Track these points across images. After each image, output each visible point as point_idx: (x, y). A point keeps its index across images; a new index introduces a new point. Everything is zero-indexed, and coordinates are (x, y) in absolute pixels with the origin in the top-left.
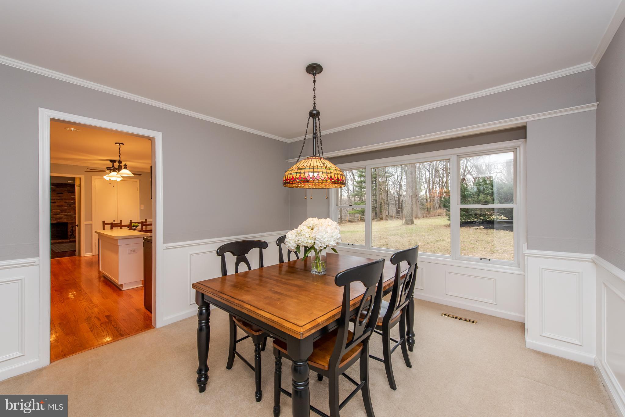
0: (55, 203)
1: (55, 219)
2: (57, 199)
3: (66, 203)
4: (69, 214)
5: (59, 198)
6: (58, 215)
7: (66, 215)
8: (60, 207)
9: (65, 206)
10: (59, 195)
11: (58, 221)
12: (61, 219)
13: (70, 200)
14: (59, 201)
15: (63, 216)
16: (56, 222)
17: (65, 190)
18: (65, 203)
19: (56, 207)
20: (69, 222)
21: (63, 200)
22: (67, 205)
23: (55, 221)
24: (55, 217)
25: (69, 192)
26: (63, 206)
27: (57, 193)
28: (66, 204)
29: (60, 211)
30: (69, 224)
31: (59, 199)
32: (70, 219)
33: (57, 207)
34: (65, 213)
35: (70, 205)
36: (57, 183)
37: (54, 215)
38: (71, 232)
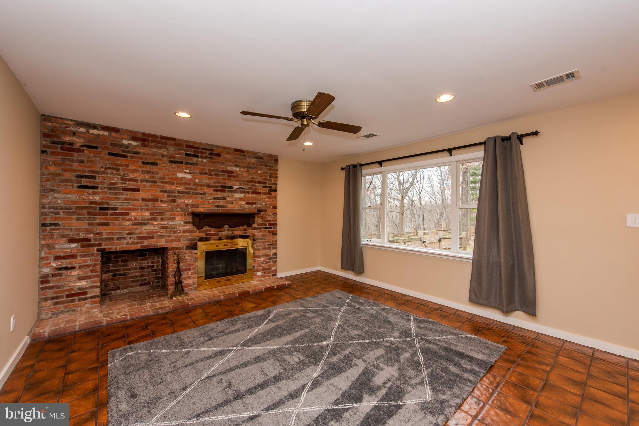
0: (138, 190)
1: (138, 238)
2: (142, 181)
3: (165, 191)
4: (171, 223)
5: (147, 177)
6: (144, 228)
7: (164, 227)
8: (150, 203)
9: (162, 201)
10: (148, 169)
11: (146, 243)
12: (153, 237)
13: (172, 183)
14: (148, 184)
15: (156, 228)
16: (139, 247)
17: (163, 156)
18: (162, 191)
20: (170, 247)
21: (158, 184)
22: (168, 196)
23: (137, 243)
24: (136, 231)
25: (171, 162)
26: (157, 200)
27: (143, 163)
28: (165, 195)
29: (151, 214)
30: (170, 252)
31: (147, 181)
32: (173, 238)
33: (143, 203)
34: (162, 219)
35: (175, 197)
36: (144, 134)
37: (135, 227)
38: (174, 276)
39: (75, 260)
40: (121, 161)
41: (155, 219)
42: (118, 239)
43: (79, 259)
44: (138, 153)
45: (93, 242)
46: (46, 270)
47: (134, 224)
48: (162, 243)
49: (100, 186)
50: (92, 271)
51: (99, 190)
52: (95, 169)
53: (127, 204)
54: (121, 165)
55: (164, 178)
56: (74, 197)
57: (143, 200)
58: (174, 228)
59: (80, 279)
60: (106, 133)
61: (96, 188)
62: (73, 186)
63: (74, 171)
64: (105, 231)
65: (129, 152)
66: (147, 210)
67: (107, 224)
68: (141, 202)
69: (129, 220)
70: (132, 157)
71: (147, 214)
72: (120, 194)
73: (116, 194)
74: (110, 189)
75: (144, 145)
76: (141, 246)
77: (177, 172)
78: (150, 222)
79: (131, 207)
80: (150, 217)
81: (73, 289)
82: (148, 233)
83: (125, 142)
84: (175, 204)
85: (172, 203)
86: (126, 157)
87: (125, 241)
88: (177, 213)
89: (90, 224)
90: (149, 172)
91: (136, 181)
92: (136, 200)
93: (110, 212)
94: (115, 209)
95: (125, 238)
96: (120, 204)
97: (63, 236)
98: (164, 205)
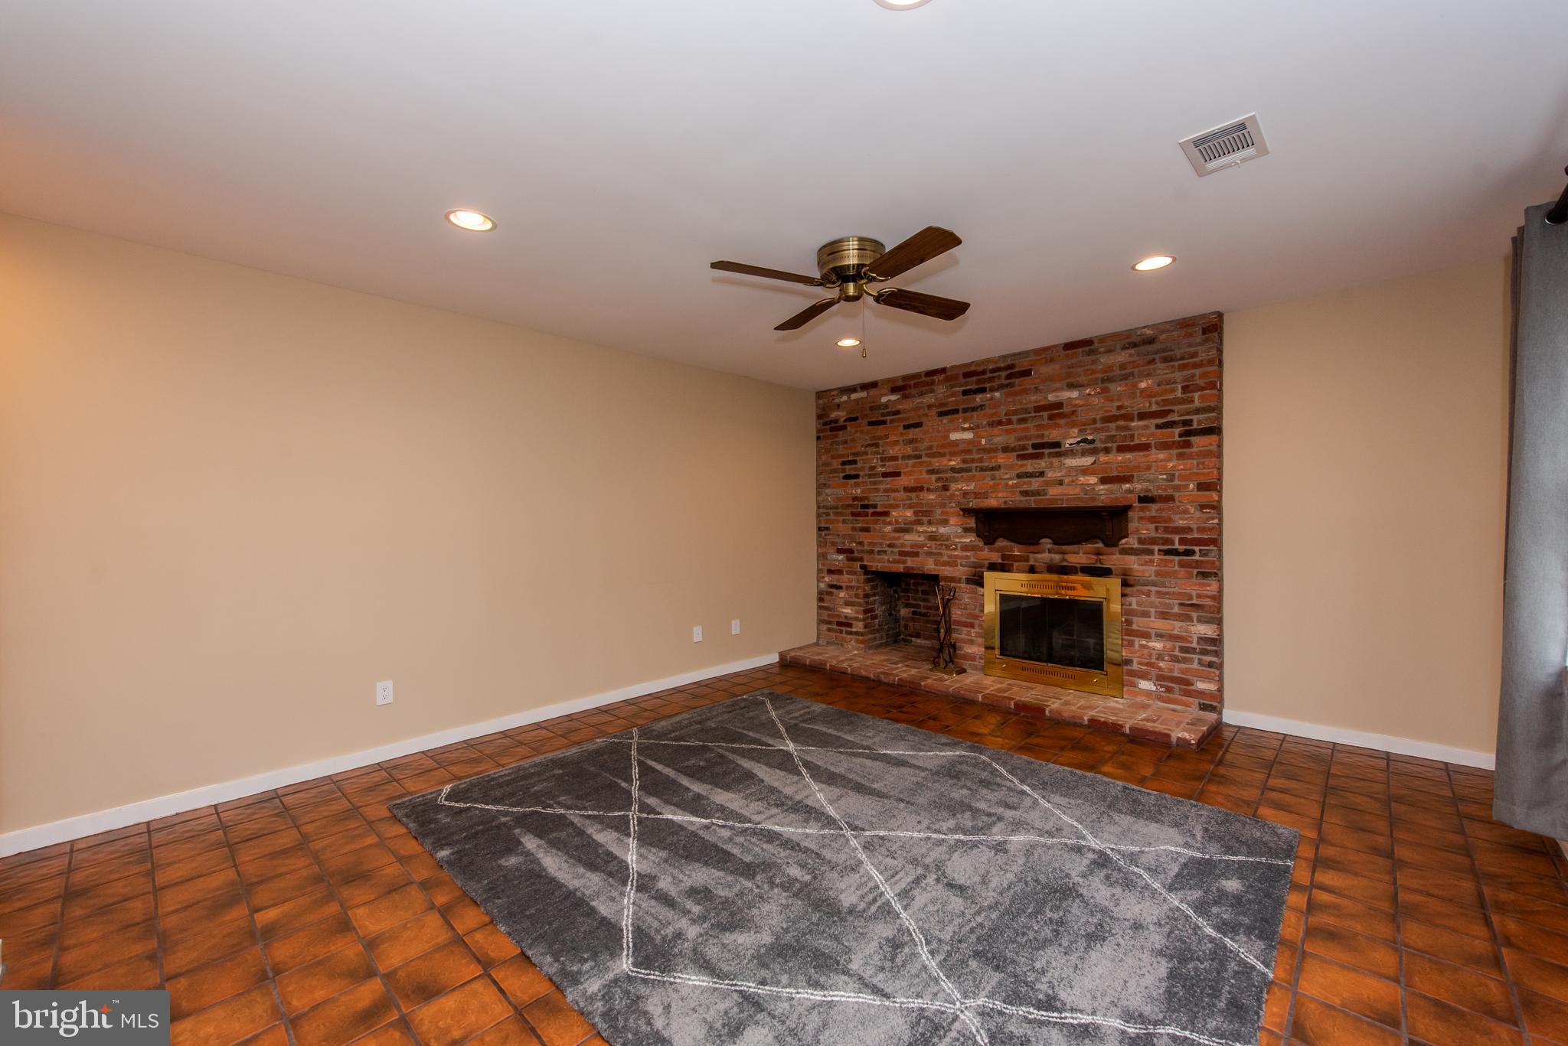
0: (897, 474)
1: (901, 554)
2: (903, 458)
3: (933, 472)
4: (942, 530)
5: (909, 450)
6: (908, 537)
7: (933, 537)
8: (914, 495)
9: (928, 490)
10: (911, 436)
11: (910, 562)
12: (916, 554)
13: (943, 455)
14: (911, 462)
15: (922, 539)
16: (900, 568)
17: (930, 407)
18: (928, 472)
19: (902, 494)
20: (942, 574)
21: (924, 459)
22: (937, 480)
23: (898, 562)
24: (898, 542)
25: (941, 414)
26: (921, 489)
27: (905, 427)
28: (934, 477)
29: (916, 513)
31: (909, 457)
32: (945, 558)
33: (906, 495)
34: (930, 523)
35: (947, 480)
36: (905, 378)
37: (897, 535)
39: (842, 577)
40: (880, 431)
41: (919, 522)
42: (879, 552)
43: (846, 577)
44: (898, 412)
45: (856, 554)
46: (822, 585)
47: (896, 531)
48: (930, 566)
49: (861, 473)
50: (857, 596)
51: (861, 480)
52: (857, 450)
53: (886, 498)
54: (880, 438)
55: (930, 447)
56: (840, 492)
57: (907, 489)
58: (947, 540)
59: (847, 604)
60: (864, 394)
61: (856, 476)
62: (839, 477)
63: (839, 456)
64: (865, 538)
65: (888, 414)
66: (910, 506)
67: (867, 530)
68: (902, 493)
69: (890, 523)
70: (892, 421)
71: (909, 513)
72: (881, 482)
73: (875, 483)
74: (870, 476)
75: (905, 397)
76: (905, 568)
77: (950, 431)
78: (915, 527)
79: (892, 502)
80: (913, 518)
81: (839, 616)
82: (911, 547)
83: (884, 400)
84: (948, 493)
85: (943, 493)
86: (884, 422)
87: (886, 557)
88: (952, 510)
89: (854, 529)
90: (911, 441)
91: (895, 459)
92: (897, 491)
93: (870, 511)
94: (875, 506)
95: (885, 552)
96: (878, 499)
97: (833, 544)
98: (932, 497)
